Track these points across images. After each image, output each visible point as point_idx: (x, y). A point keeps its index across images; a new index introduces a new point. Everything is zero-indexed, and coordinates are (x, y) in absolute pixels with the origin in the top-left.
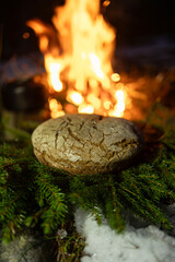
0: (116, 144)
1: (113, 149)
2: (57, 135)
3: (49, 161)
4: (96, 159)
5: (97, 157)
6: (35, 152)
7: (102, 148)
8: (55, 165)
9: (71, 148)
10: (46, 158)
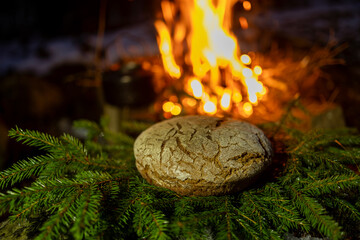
0: (235, 159)
1: (231, 164)
2: (163, 146)
3: (153, 177)
4: (209, 178)
5: (210, 175)
6: (137, 165)
7: (217, 163)
8: (160, 183)
9: (179, 163)
10: (150, 173)
